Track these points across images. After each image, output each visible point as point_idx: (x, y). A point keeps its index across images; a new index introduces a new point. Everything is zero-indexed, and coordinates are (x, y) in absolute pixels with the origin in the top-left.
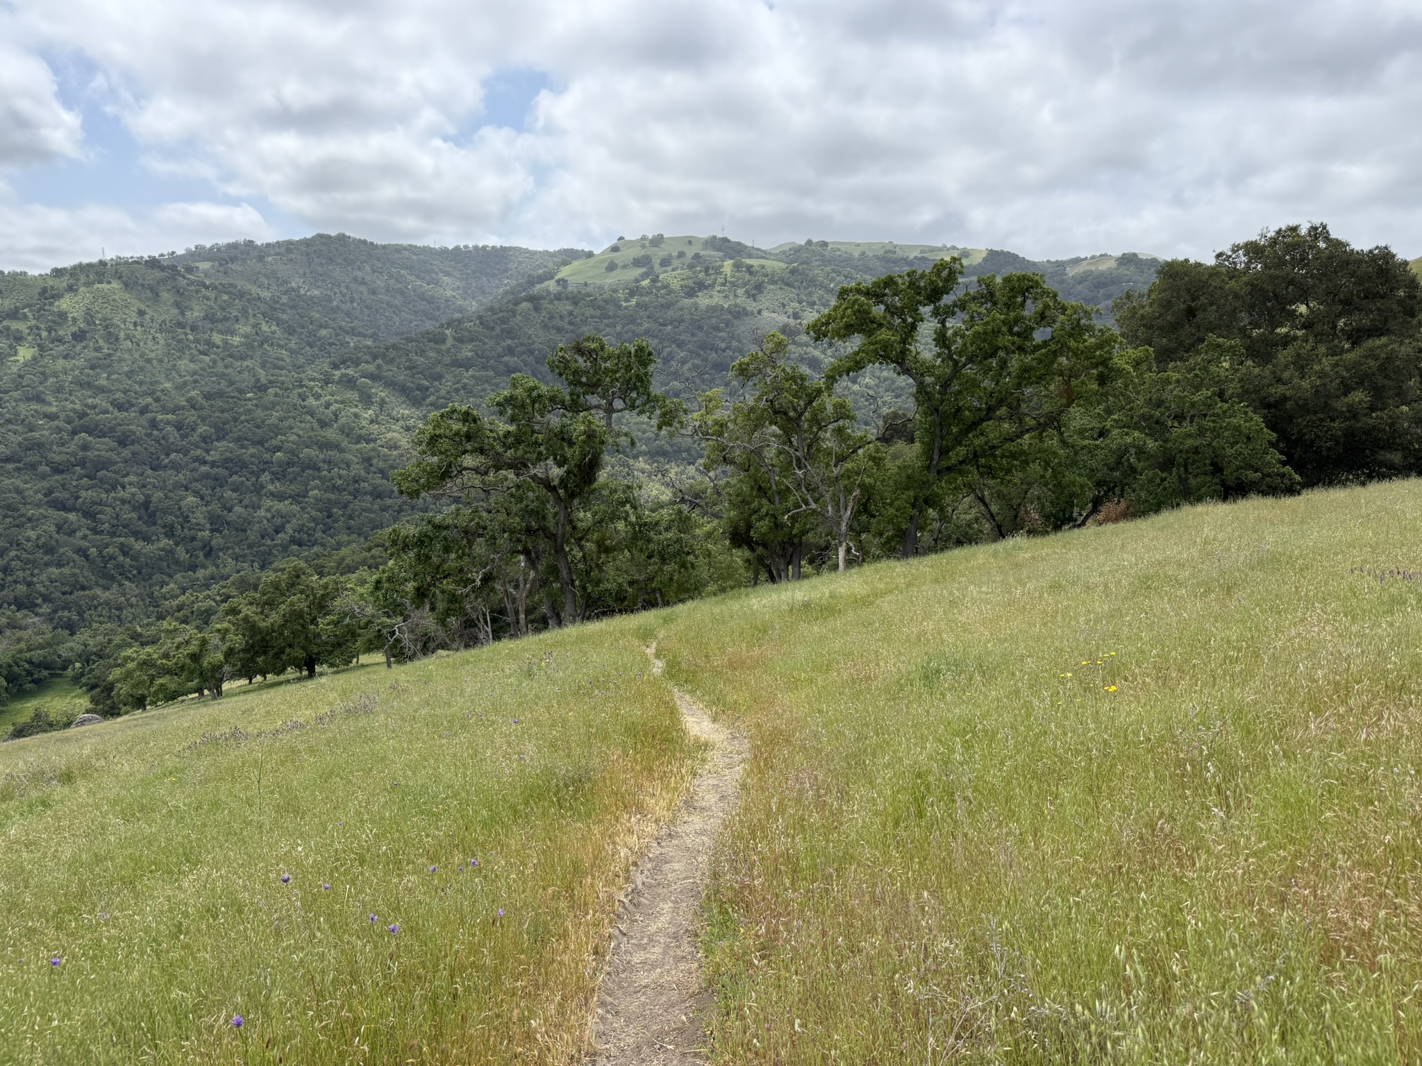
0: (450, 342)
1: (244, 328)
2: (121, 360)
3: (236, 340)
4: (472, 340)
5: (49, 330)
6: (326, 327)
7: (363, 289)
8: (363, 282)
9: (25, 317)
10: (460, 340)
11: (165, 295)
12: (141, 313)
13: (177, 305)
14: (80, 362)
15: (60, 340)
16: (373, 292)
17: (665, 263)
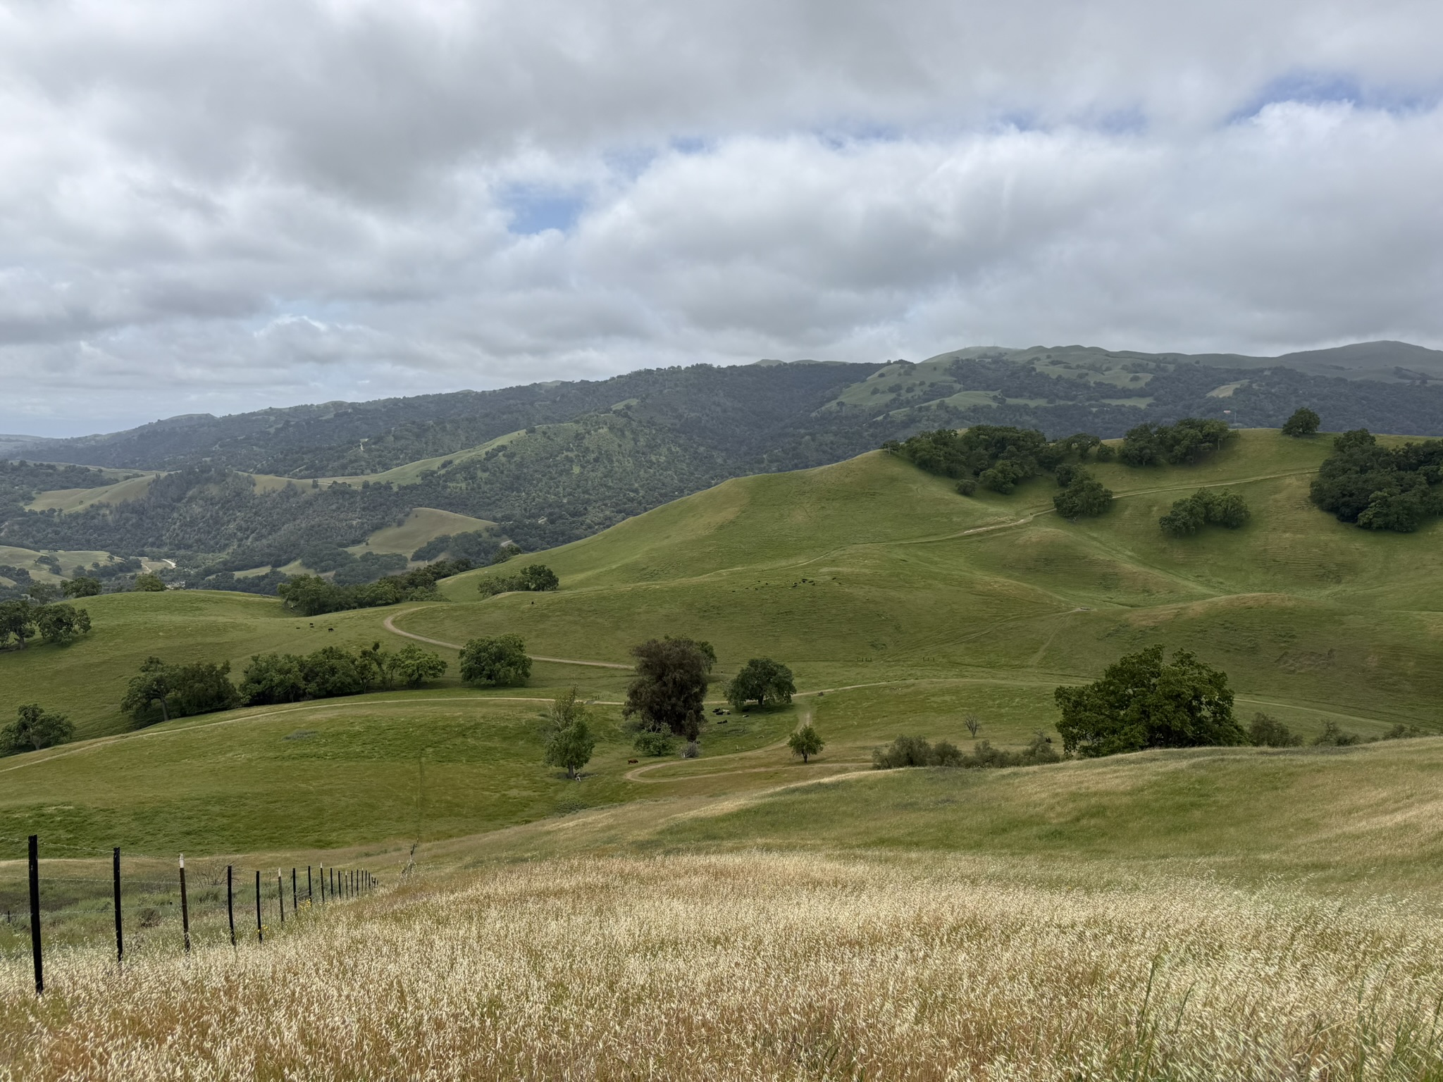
0: (766, 462)
1: (664, 450)
2: (616, 473)
3: (663, 459)
4: (777, 461)
5: (584, 457)
6: (702, 445)
7: (718, 409)
8: (719, 405)
9: (572, 450)
10: (771, 462)
11: (627, 433)
12: (620, 446)
13: (634, 439)
14: (599, 474)
15: (588, 462)
16: (725, 411)
17: (909, 390)
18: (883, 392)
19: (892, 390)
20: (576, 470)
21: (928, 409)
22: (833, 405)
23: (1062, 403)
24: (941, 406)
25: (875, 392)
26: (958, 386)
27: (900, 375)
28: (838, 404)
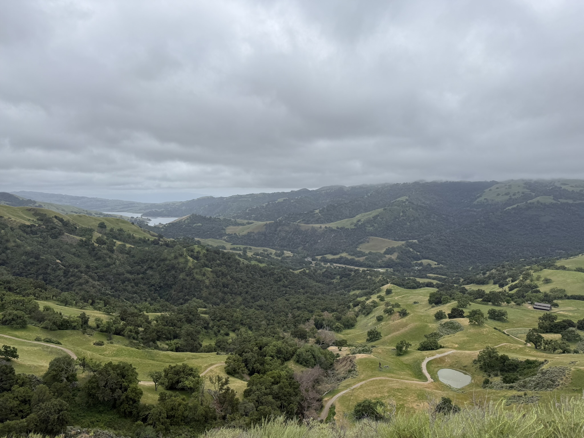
17: (514, 195)
18: (503, 195)
19: (507, 194)
20: (408, 224)
21: (533, 203)
22: (482, 199)
23: (580, 202)
24: (538, 202)
25: (498, 195)
26: (534, 194)
27: (506, 188)
28: (485, 199)
